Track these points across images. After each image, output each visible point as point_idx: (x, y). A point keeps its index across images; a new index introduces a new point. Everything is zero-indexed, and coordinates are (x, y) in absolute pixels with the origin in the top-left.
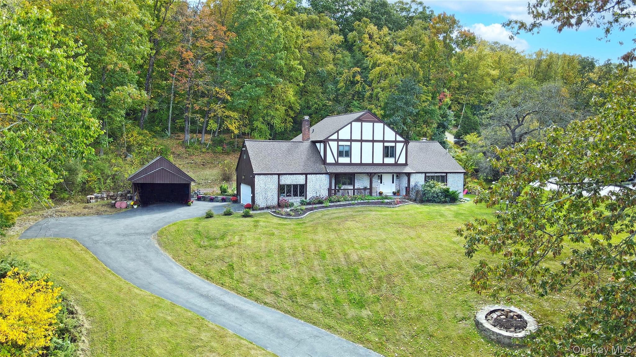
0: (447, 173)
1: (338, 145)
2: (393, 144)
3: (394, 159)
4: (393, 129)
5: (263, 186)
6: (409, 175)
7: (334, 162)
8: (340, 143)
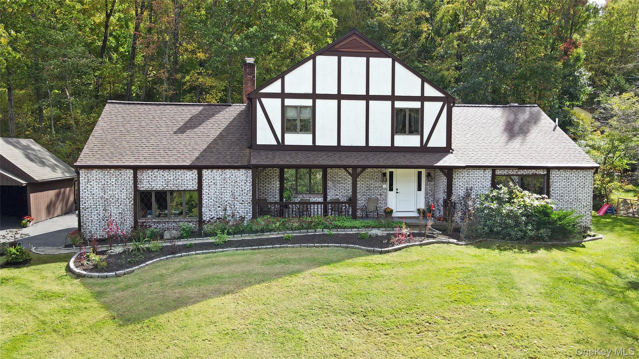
0: (548, 169)
1: (284, 107)
2: (417, 105)
3: (418, 138)
4: (415, 71)
5: (98, 192)
6: (449, 171)
7: (274, 142)
8: (289, 102)
